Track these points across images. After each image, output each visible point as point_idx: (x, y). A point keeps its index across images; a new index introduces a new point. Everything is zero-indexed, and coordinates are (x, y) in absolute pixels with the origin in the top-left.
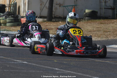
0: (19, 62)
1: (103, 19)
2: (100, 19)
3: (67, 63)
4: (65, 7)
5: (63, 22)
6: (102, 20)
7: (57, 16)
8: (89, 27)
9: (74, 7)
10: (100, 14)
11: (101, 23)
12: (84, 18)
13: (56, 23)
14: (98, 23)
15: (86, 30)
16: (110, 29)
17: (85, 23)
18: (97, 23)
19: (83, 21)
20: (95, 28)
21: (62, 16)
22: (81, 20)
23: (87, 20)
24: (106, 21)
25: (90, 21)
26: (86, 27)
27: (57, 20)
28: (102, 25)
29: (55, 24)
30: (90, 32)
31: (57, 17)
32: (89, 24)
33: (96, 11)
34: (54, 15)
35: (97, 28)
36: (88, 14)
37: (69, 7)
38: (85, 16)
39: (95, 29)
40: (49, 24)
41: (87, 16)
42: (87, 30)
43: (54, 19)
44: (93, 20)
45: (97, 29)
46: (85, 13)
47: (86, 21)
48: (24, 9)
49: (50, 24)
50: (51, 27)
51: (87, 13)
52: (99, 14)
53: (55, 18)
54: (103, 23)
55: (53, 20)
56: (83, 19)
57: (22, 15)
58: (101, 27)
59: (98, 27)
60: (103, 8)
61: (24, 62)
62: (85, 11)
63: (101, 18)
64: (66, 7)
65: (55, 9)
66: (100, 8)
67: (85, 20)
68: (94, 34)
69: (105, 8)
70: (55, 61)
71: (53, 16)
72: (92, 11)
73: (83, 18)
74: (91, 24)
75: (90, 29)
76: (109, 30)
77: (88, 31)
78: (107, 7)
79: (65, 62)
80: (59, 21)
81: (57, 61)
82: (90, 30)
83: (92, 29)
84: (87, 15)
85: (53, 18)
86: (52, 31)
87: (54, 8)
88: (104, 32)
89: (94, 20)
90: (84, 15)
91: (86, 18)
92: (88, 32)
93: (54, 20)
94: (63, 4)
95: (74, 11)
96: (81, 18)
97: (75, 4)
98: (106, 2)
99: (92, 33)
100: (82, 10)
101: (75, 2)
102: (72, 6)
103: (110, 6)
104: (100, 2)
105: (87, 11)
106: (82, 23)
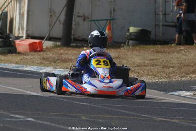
0: (19, 118)
1: (160, 44)
2: (156, 44)
3: (104, 121)
4: (93, 22)
6: (159, 46)
7: (79, 37)
8: (137, 58)
9: (110, 23)
10: (156, 36)
11: (158, 52)
12: (127, 43)
13: (77, 49)
14: (152, 51)
16: (173, 62)
17: (128, 51)
18: (150, 52)
19: (125, 47)
20: (148, 60)
22: (123, 45)
23: (133, 46)
24: (166, 48)
25: (138, 48)
26: (132, 58)
27: (79, 45)
28: (160, 55)
29: (75, 52)
30: (138, 66)
31: (79, 39)
32: (136, 53)
33: (148, 29)
34: (74, 35)
35: (151, 60)
36: (134, 35)
38: (128, 39)
39: (146, 62)
40: (64, 51)
41: (132, 39)
42: (134, 63)
43: (72, 42)
44: (142, 46)
45: (151, 62)
46: (128, 34)
47: (131, 47)
48: (19, 23)
49: (66, 52)
50: (70, 58)
51: (132, 33)
52: (152, 36)
53: (76, 40)
54: (160, 52)
55: (71, 45)
56: (125, 43)
57: (16, 35)
58: (158, 58)
59: (152, 58)
60: (161, 24)
61: (28, 119)
62: (129, 30)
63: (158, 43)
64: (96, 22)
65: (74, 25)
66: (156, 25)
67: (129, 45)
68: (145, 71)
69: (163, 25)
70: (83, 118)
71: (72, 37)
72: (141, 30)
73: (126, 41)
74: (141, 52)
75: (139, 61)
76: (172, 64)
77: (135, 65)
78: (167, 24)
79: (100, 121)
80: (83, 47)
81: (86, 119)
82: (139, 64)
83: (142, 61)
84: (132, 37)
85: (72, 40)
86: (71, 63)
87: (73, 23)
88: (163, 67)
89: (145, 46)
90: (126, 36)
91: (131, 42)
92: (135, 67)
93: (74, 45)
94: (90, 17)
95: (110, 29)
96: (122, 43)
97: (111, 17)
98: (165, 14)
99: (142, 68)
100: (124, 27)
101: (111, 13)
102: (107, 20)
103: (173, 22)
104: (155, 15)
105: (132, 29)
106: (123, 51)
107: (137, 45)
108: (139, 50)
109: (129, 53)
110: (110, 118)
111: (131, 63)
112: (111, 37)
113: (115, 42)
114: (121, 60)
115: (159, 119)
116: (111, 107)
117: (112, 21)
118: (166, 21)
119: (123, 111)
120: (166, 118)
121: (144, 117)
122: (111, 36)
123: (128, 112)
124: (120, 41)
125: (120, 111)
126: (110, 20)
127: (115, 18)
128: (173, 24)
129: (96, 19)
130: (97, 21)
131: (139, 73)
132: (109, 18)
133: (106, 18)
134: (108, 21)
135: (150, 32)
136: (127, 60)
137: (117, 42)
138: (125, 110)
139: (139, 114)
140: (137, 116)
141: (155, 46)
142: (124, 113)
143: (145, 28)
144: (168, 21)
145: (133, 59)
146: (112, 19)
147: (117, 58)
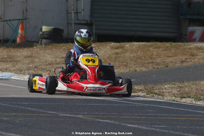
2: (68, 42)
3: (8, 119)
4: (5, 22)
5: (3, 48)
8: (49, 56)
9: (22, 23)
10: (68, 34)
12: (40, 42)
14: (64, 49)
15: (43, 62)
18: (62, 50)
19: (38, 46)
20: (60, 58)
21: (2, 38)
22: (35, 44)
23: (46, 44)
25: (50, 46)
26: (44, 56)
30: (50, 64)
32: (47, 51)
33: (61, 28)
36: (46, 34)
38: (41, 38)
39: (58, 60)
41: (44, 38)
42: (46, 61)
44: (54, 44)
45: (63, 59)
46: (41, 33)
47: (43, 46)
51: (44, 32)
52: (65, 34)
56: (38, 42)
59: (64, 56)
60: (73, 22)
62: (41, 29)
64: (8, 22)
66: (68, 24)
67: (41, 44)
69: (75, 24)
72: (54, 29)
73: (39, 40)
74: (53, 50)
75: (51, 59)
77: (47, 63)
78: (79, 22)
79: (5, 119)
82: (50, 62)
83: (54, 60)
84: (45, 36)
89: (57, 44)
90: (39, 35)
91: (44, 41)
92: (48, 65)
94: (2, 17)
95: (22, 29)
96: (35, 42)
97: (23, 17)
98: (77, 13)
99: (54, 66)
100: (37, 27)
101: (23, 13)
102: (19, 20)
103: (85, 20)
104: (67, 13)
105: (45, 29)
106: (36, 50)
107: (49, 44)
108: (52, 48)
109: (41, 52)
110: (15, 115)
111: (44, 61)
112: (24, 37)
113: (28, 41)
114: (34, 59)
115: (64, 115)
117: (24, 21)
118: (78, 19)
119: (30, 109)
120: (71, 114)
122: (24, 35)
123: (34, 109)
124: (33, 40)
125: (27, 108)
127: (28, 17)
128: (85, 22)
129: (8, 19)
130: (10, 20)
131: (50, 71)
132: (22, 18)
133: (18, 18)
134: (21, 21)
135: (62, 31)
136: (39, 59)
137: (30, 42)
138: (32, 108)
139: (44, 111)
140: (43, 113)
141: (67, 44)
142: (30, 110)
143: (57, 27)
144: (80, 19)
145: (45, 58)
146: (25, 19)
147: (29, 57)
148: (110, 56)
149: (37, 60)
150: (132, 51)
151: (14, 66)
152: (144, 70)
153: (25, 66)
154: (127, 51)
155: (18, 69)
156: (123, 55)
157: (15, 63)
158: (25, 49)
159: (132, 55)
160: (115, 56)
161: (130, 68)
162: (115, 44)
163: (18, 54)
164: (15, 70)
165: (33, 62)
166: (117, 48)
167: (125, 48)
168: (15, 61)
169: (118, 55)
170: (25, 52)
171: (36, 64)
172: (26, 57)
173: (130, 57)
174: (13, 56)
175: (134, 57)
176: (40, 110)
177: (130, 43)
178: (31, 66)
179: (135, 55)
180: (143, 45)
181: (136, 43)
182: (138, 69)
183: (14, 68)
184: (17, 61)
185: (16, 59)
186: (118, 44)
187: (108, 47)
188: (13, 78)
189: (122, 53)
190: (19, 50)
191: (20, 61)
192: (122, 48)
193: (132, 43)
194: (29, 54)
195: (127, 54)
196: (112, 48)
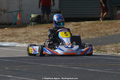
1: (49, 23)
3: (19, 69)
4: (10, 13)
5: (9, 28)
6: (49, 24)
8: (36, 32)
9: (19, 13)
11: (48, 28)
12: (30, 24)
13: (1, 29)
17: (31, 28)
18: (44, 28)
19: (29, 26)
20: (43, 33)
21: (8, 23)
22: (28, 25)
23: (34, 25)
25: (37, 26)
26: (34, 32)
29: (0, 31)
30: (38, 37)
31: (2, 23)
32: (35, 29)
35: (45, 32)
37: (14, 13)
39: (42, 34)
44: (39, 25)
45: (45, 33)
46: (31, 18)
47: (33, 26)
51: (32, 18)
52: (45, 19)
56: (29, 24)
59: (46, 31)
62: (31, 16)
67: (31, 25)
68: (42, 39)
72: (38, 16)
73: (30, 23)
74: (39, 29)
77: (36, 36)
79: (17, 69)
80: (5, 28)
81: (8, 69)
82: (38, 35)
83: (40, 34)
84: (33, 20)
89: (41, 25)
90: (30, 20)
91: (33, 23)
92: (36, 37)
94: (7, 10)
95: (20, 16)
96: (27, 24)
99: (40, 37)
100: (28, 15)
101: (20, 7)
102: (18, 11)
103: (56, 10)
105: (33, 16)
106: (28, 28)
107: (36, 25)
108: (38, 27)
109: (32, 30)
110: (22, 67)
111: (34, 35)
112: (21, 21)
113: (23, 24)
114: (28, 34)
115: (51, 65)
116: (23, 61)
117: (21, 12)
119: (30, 63)
120: (55, 65)
121: (42, 65)
123: (32, 63)
125: (28, 63)
126: (19, 11)
127: (23, 9)
128: (56, 11)
129: (11, 11)
130: (12, 12)
131: (38, 40)
132: (19, 10)
138: (31, 62)
140: (38, 65)
141: (47, 24)
143: (40, 15)
145: (34, 33)
146: (21, 11)
147: (25, 33)
148: (72, 30)
149: (29, 34)
150: (85, 27)
151: (17, 39)
152: (93, 37)
153: (23, 38)
154: (82, 27)
155: (19, 40)
156: (80, 29)
157: (17, 37)
158: (22, 29)
159: (85, 29)
160: (75, 30)
161: (85, 37)
162: (75, 23)
163: (18, 32)
164: (17, 41)
165: (27, 36)
166: (76, 25)
167: (81, 25)
168: (17, 36)
169: (78, 30)
170: (22, 30)
171: (29, 37)
172: (23, 33)
173: (85, 30)
174: (16, 33)
175: (87, 30)
176: (36, 64)
177: (83, 22)
178: (26, 38)
179: (87, 29)
180: (91, 23)
181: (87, 22)
182: (90, 37)
183: (17, 40)
184: (18, 36)
185: (17, 34)
186: (77, 23)
187: (71, 25)
188: (17, 45)
189: (79, 28)
190: (18, 29)
191: (20, 36)
192: (79, 25)
193: (85, 22)
194: (25, 31)
195: (83, 29)
196: (73, 25)
